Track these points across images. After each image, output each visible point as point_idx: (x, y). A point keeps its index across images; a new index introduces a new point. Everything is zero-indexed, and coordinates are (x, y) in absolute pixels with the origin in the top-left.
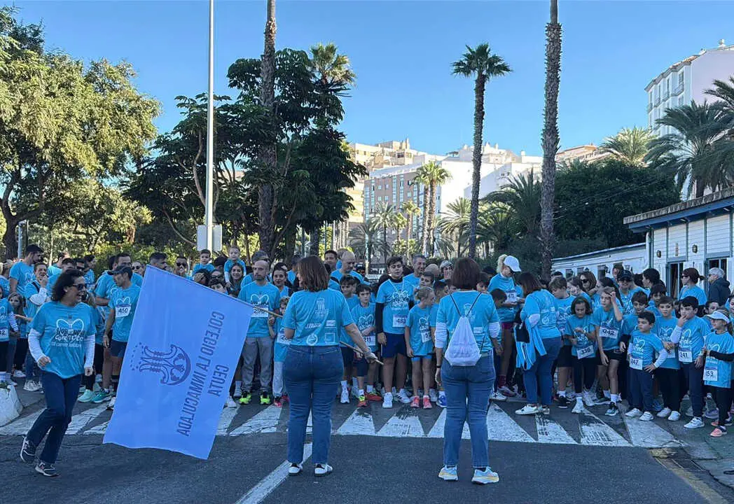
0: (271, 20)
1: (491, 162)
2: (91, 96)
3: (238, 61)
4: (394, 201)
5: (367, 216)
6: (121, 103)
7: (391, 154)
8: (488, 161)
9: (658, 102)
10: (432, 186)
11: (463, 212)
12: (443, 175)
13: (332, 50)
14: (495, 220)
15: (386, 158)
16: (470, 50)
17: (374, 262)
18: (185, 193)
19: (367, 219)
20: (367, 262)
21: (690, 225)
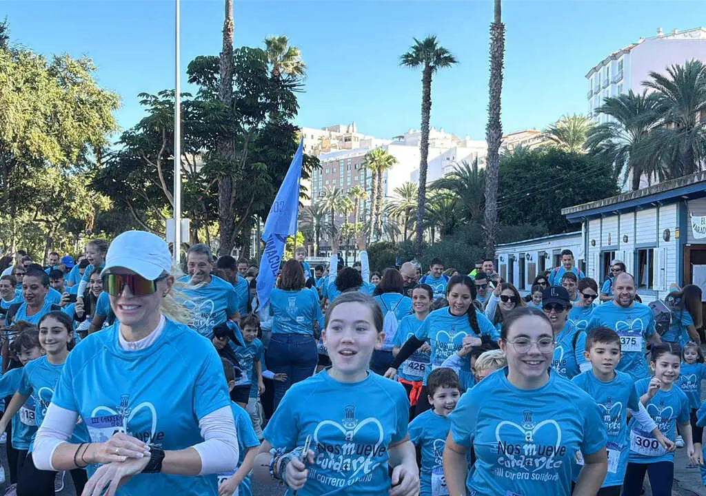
0: (229, 19)
1: (436, 146)
2: (54, 90)
3: (197, 58)
4: (341, 185)
5: (315, 199)
7: (338, 138)
8: (433, 146)
9: (598, 89)
10: (379, 172)
11: (410, 196)
12: (390, 161)
13: (283, 41)
14: (441, 206)
15: (333, 142)
16: (417, 42)
17: (322, 245)
18: (148, 184)
19: (315, 203)
20: (315, 245)
21: (622, 216)
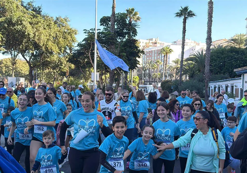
0: (114, 3)
1: (188, 45)
2: (56, 28)
3: (103, 17)
4: (153, 59)
5: (143, 64)
6: (66, 31)
7: (152, 43)
8: (187, 45)
11: (178, 63)
12: (171, 51)
13: (133, 10)
14: (189, 67)
15: (150, 44)
18: (86, 60)
19: (143, 66)
20: (143, 81)
